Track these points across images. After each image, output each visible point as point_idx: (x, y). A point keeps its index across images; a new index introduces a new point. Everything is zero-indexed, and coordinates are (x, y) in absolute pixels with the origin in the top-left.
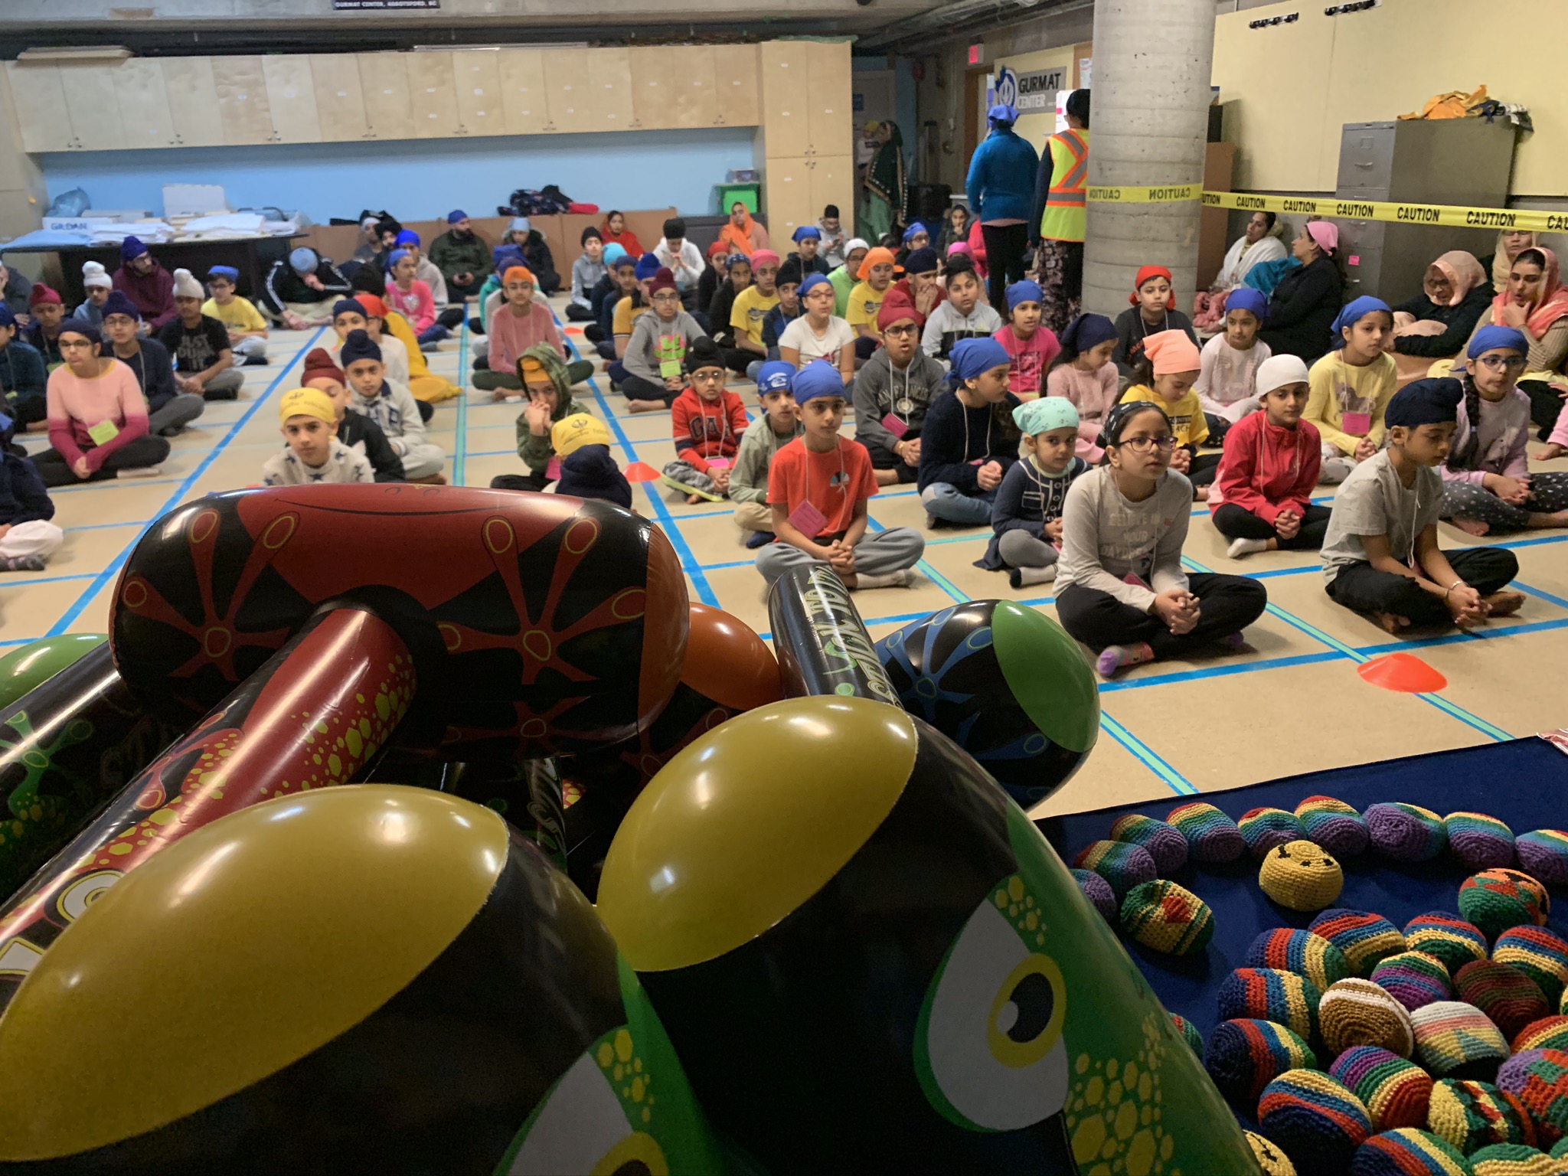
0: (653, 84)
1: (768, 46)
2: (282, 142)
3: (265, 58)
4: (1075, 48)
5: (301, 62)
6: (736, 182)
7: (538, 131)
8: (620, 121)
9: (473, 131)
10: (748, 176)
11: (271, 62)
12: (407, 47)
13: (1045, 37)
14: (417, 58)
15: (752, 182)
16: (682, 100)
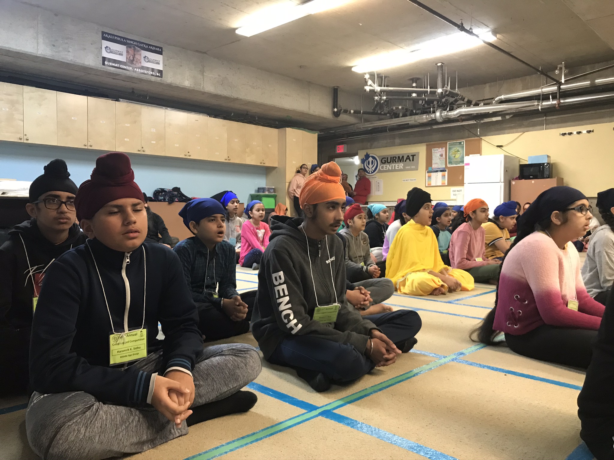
0: (236, 140)
1: (289, 131)
2: (29, 142)
3: (27, 89)
4: (427, 145)
5: (51, 95)
6: (267, 193)
7: (182, 156)
8: (220, 157)
9: (148, 152)
10: (272, 191)
11: (29, 92)
12: (116, 98)
13: (397, 141)
14: (122, 106)
15: (273, 194)
16: (248, 150)
